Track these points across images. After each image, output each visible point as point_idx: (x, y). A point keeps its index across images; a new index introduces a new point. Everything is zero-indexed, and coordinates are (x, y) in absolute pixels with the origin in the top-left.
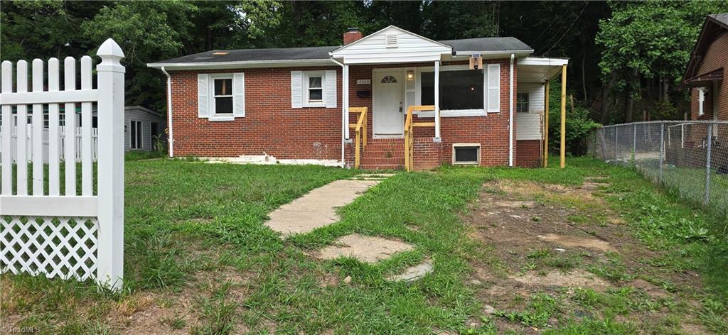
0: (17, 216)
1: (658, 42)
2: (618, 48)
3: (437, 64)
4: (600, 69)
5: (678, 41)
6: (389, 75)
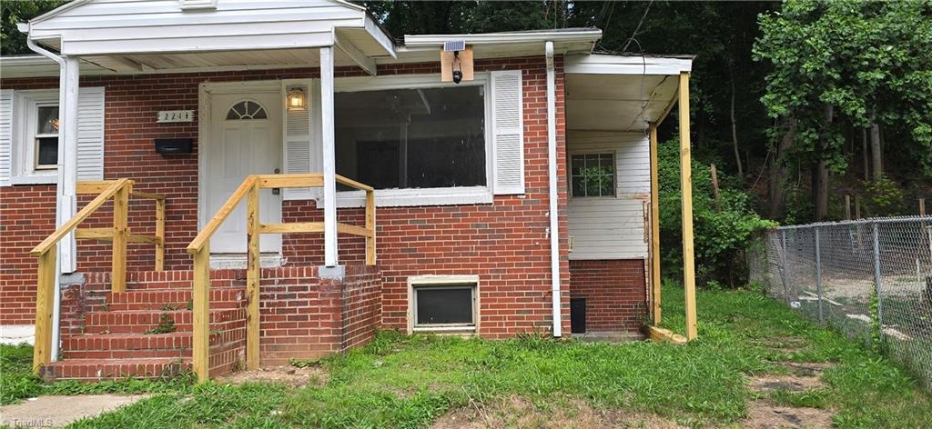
1: (877, 53)
2: (799, 64)
3: (326, 63)
4: (762, 109)
5: (914, 54)
6: (246, 99)
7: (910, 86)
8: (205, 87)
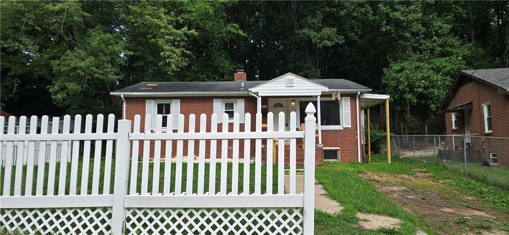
0: (239, 208)
1: (420, 83)
2: (397, 86)
3: (319, 97)
5: (430, 83)
6: (278, 102)
7: (429, 93)
8: (269, 99)
